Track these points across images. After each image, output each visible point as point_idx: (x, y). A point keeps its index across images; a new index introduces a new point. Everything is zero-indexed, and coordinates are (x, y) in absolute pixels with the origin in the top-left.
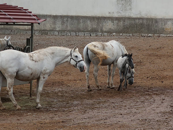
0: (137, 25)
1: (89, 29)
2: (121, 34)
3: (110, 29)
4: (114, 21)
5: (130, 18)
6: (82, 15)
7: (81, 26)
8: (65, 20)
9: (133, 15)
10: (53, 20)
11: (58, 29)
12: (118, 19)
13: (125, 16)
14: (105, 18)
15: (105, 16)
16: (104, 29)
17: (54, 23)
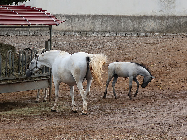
0: (181, 24)
1: (131, 29)
2: (164, 34)
3: (153, 28)
4: (157, 20)
5: (173, 17)
6: (123, 15)
7: (122, 26)
8: (105, 19)
9: (177, 14)
10: (92, 20)
11: (97, 30)
12: (161, 18)
13: (169, 15)
14: (147, 17)
15: (147, 15)
16: (147, 29)
17: (94, 24)
